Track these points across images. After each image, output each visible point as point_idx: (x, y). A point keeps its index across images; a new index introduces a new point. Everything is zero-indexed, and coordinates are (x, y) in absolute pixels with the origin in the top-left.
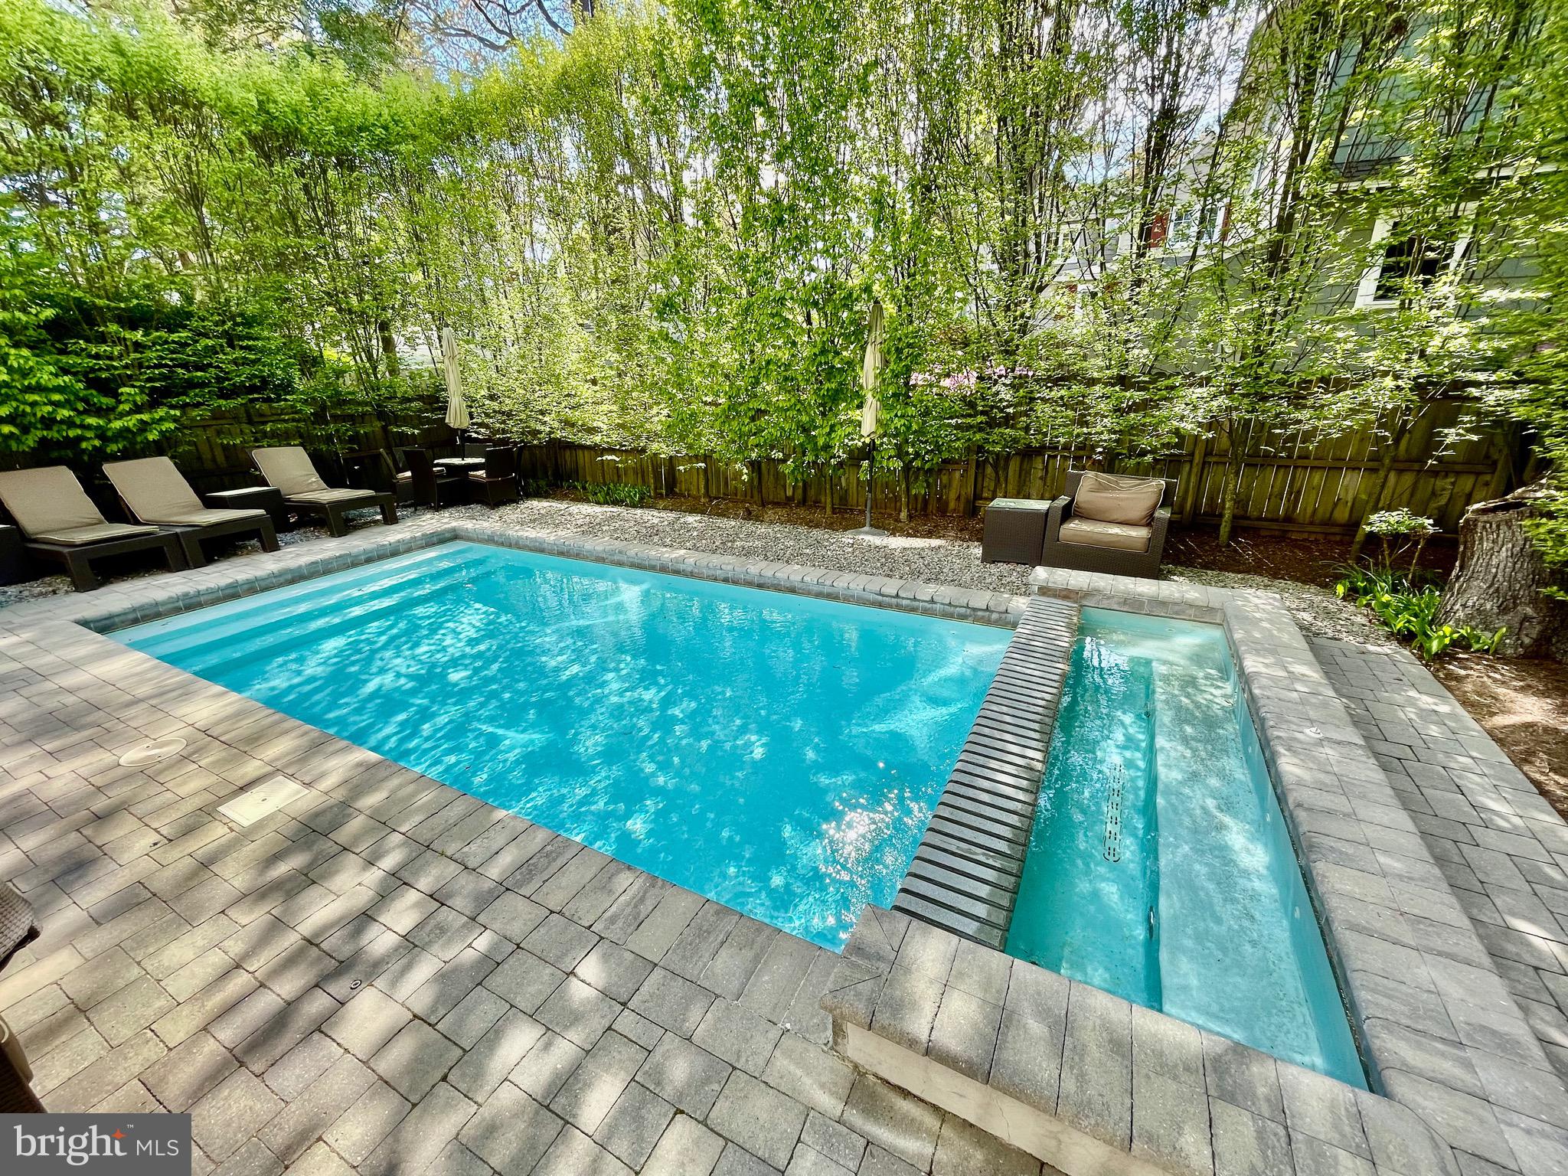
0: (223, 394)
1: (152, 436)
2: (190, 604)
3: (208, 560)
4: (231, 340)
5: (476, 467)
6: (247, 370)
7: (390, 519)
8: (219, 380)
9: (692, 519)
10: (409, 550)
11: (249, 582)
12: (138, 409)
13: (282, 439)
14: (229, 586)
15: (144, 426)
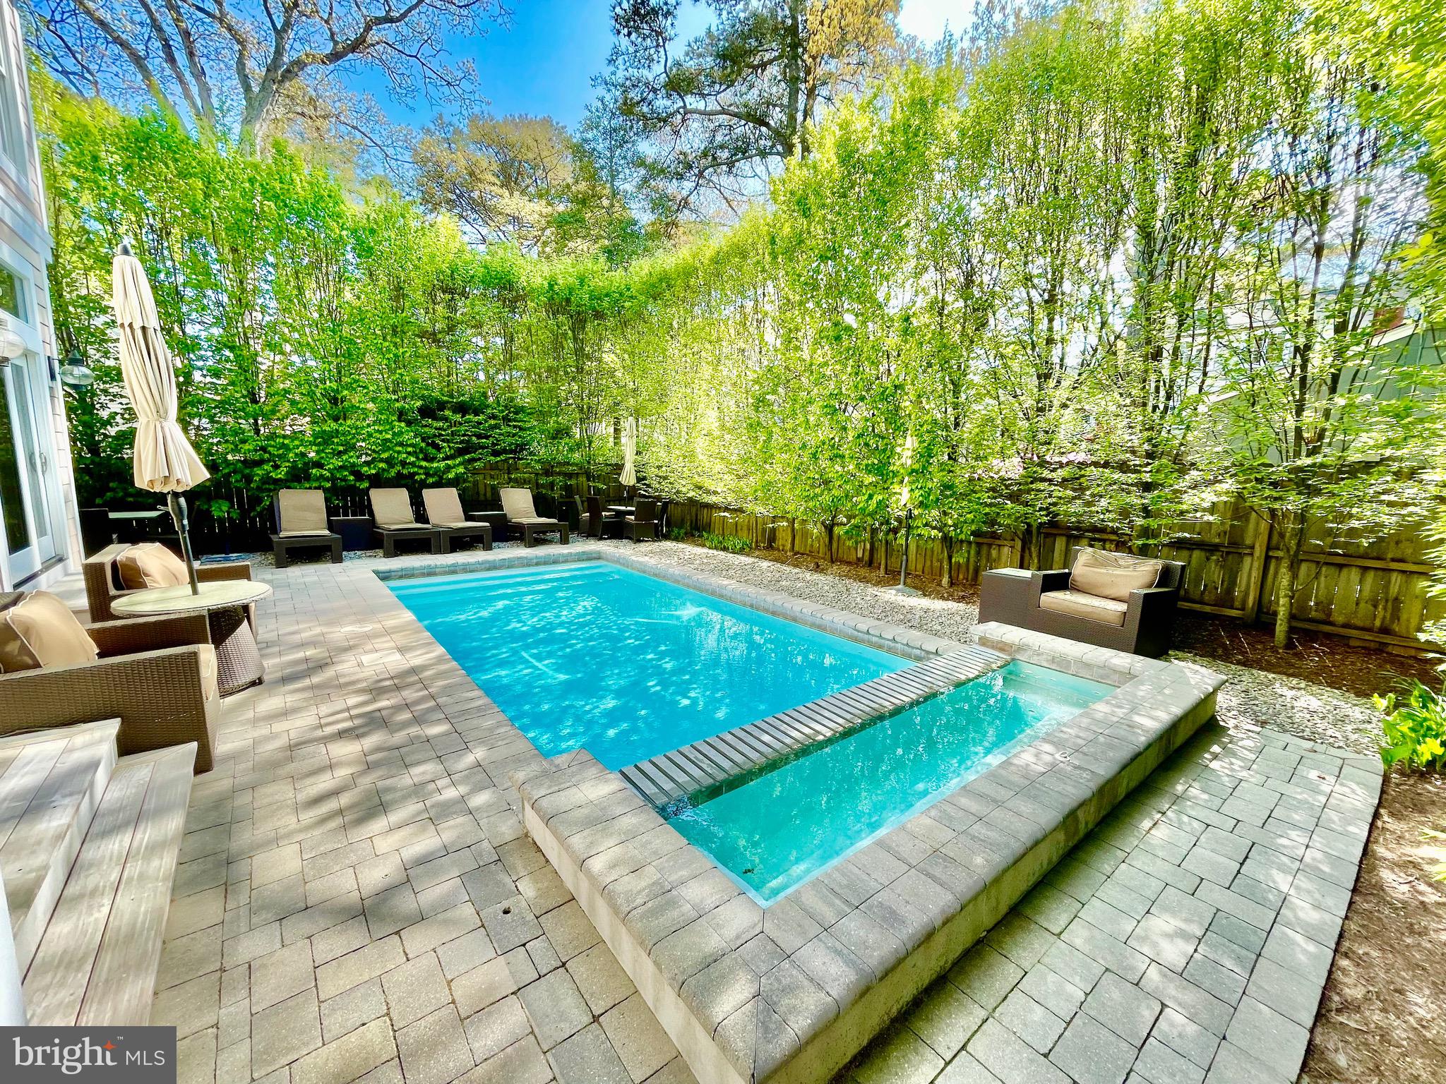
0: (496, 453)
1: (451, 475)
2: (430, 572)
3: (453, 550)
4: (506, 419)
5: (630, 513)
6: (509, 439)
7: (564, 541)
8: (494, 444)
9: (765, 564)
10: (566, 561)
11: (464, 564)
12: (447, 458)
13: (519, 483)
14: (453, 565)
15: (448, 468)
